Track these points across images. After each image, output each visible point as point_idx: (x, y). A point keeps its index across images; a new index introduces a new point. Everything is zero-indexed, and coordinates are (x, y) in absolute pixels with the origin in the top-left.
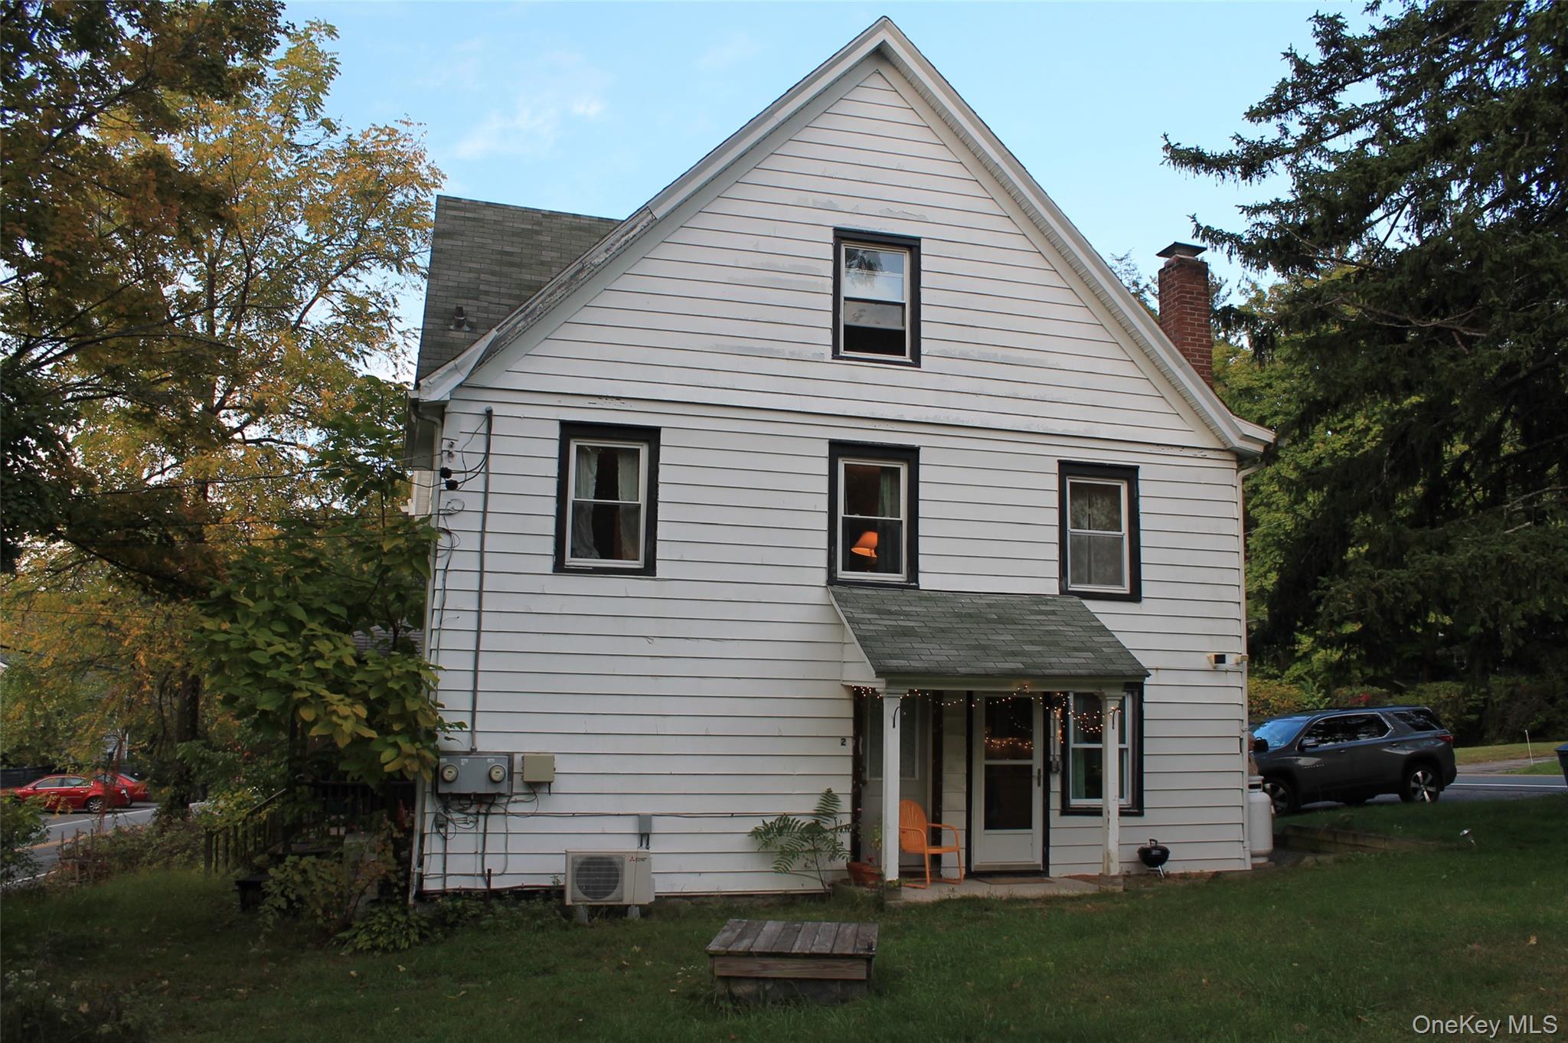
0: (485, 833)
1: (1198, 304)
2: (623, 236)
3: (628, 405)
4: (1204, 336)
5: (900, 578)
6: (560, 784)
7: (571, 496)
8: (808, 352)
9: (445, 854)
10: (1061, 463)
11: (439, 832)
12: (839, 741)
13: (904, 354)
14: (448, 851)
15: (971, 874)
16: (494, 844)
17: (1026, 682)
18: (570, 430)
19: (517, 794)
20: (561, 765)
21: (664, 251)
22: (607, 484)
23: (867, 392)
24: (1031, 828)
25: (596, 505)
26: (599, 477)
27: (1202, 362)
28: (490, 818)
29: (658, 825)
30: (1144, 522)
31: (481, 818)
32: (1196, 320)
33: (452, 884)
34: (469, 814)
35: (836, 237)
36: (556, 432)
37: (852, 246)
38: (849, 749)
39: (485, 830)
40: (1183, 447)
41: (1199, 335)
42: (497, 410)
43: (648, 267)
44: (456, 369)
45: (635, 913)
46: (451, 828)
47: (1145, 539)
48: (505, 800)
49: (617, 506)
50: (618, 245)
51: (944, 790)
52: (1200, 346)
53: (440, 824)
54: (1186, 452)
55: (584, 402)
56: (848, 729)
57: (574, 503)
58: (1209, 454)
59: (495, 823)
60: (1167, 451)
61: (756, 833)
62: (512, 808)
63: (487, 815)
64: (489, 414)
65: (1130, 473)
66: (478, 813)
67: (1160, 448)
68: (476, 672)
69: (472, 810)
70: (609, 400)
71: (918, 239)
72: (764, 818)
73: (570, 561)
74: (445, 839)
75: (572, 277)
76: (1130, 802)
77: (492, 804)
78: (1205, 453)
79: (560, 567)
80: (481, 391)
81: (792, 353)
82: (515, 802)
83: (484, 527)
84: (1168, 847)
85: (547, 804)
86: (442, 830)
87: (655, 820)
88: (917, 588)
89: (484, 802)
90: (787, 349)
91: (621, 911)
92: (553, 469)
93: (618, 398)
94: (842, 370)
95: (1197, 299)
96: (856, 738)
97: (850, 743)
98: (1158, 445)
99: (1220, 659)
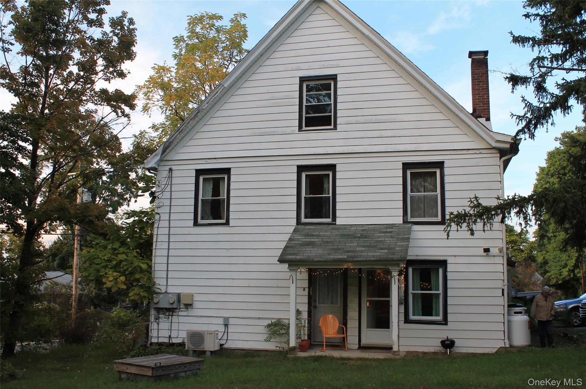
0: (171, 322)
1: (482, 79)
2: (213, 96)
3: (219, 161)
4: (486, 94)
5: (329, 220)
6: (196, 305)
7: (200, 197)
8: (288, 130)
9: (158, 329)
10: (404, 164)
11: (156, 321)
12: (302, 289)
13: (331, 125)
14: (159, 328)
15: (361, 348)
16: (175, 326)
17: (350, 264)
18: (199, 172)
19: (182, 308)
20: (196, 298)
21: (233, 99)
22: (216, 192)
23: (313, 144)
24: (389, 328)
25: (212, 200)
26: (213, 189)
27: (484, 106)
28: (173, 317)
29: (231, 321)
30: (447, 187)
31: (170, 317)
32: (481, 87)
33: (161, 340)
34: (166, 315)
35: (300, 81)
36: (194, 174)
37: (308, 83)
38: (306, 292)
39: (171, 321)
40: (469, 150)
41: (482, 94)
42: (174, 168)
43: (227, 106)
44: (156, 155)
45: (208, 354)
46: (161, 320)
47: (447, 195)
48: (178, 310)
49: (219, 200)
50: (211, 100)
51: (348, 310)
52: (483, 99)
53: (157, 318)
54: (470, 152)
55: (203, 161)
56: (306, 284)
57: (202, 200)
58: (483, 151)
59: (175, 319)
60: (459, 152)
61: (269, 326)
62: (180, 313)
63: (172, 316)
64: (171, 170)
65: (440, 165)
66: (169, 315)
67: (456, 151)
68: (168, 263)
69: (167, 314)
70: (212, 160)
71: (336, 75)
72: (272, 320)
73: (200, 221)
74: (158, 324)
75: (195, 115)
76: (442, 319)
77: (173, 312)
78: (481, 151)
79: (196, 224)
80: (168, 162)
81: (282, 132)
82: (182, 311)
83: (170, 211)
84: (455, 340)
85: (191, 312)
86: (157, 321)
87: (230, 319)
88: (335, 224)
89: (170, 311)
90: (280, 130)
91: (203, 352)
92: (193, 187)
93: (215, 158)
94: (303, 136)
95: (481, 76)
96: (309, 288)
97: (307, 290)
98: (455, 150)
99: (487, 250)
